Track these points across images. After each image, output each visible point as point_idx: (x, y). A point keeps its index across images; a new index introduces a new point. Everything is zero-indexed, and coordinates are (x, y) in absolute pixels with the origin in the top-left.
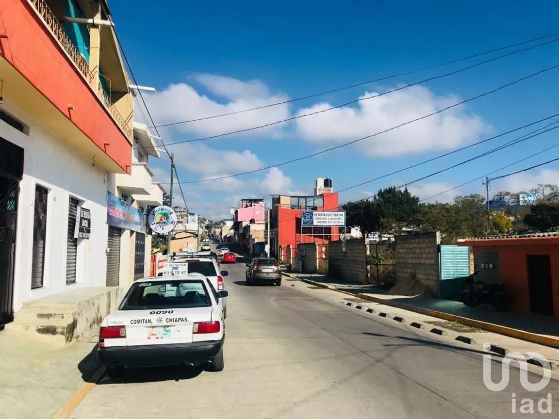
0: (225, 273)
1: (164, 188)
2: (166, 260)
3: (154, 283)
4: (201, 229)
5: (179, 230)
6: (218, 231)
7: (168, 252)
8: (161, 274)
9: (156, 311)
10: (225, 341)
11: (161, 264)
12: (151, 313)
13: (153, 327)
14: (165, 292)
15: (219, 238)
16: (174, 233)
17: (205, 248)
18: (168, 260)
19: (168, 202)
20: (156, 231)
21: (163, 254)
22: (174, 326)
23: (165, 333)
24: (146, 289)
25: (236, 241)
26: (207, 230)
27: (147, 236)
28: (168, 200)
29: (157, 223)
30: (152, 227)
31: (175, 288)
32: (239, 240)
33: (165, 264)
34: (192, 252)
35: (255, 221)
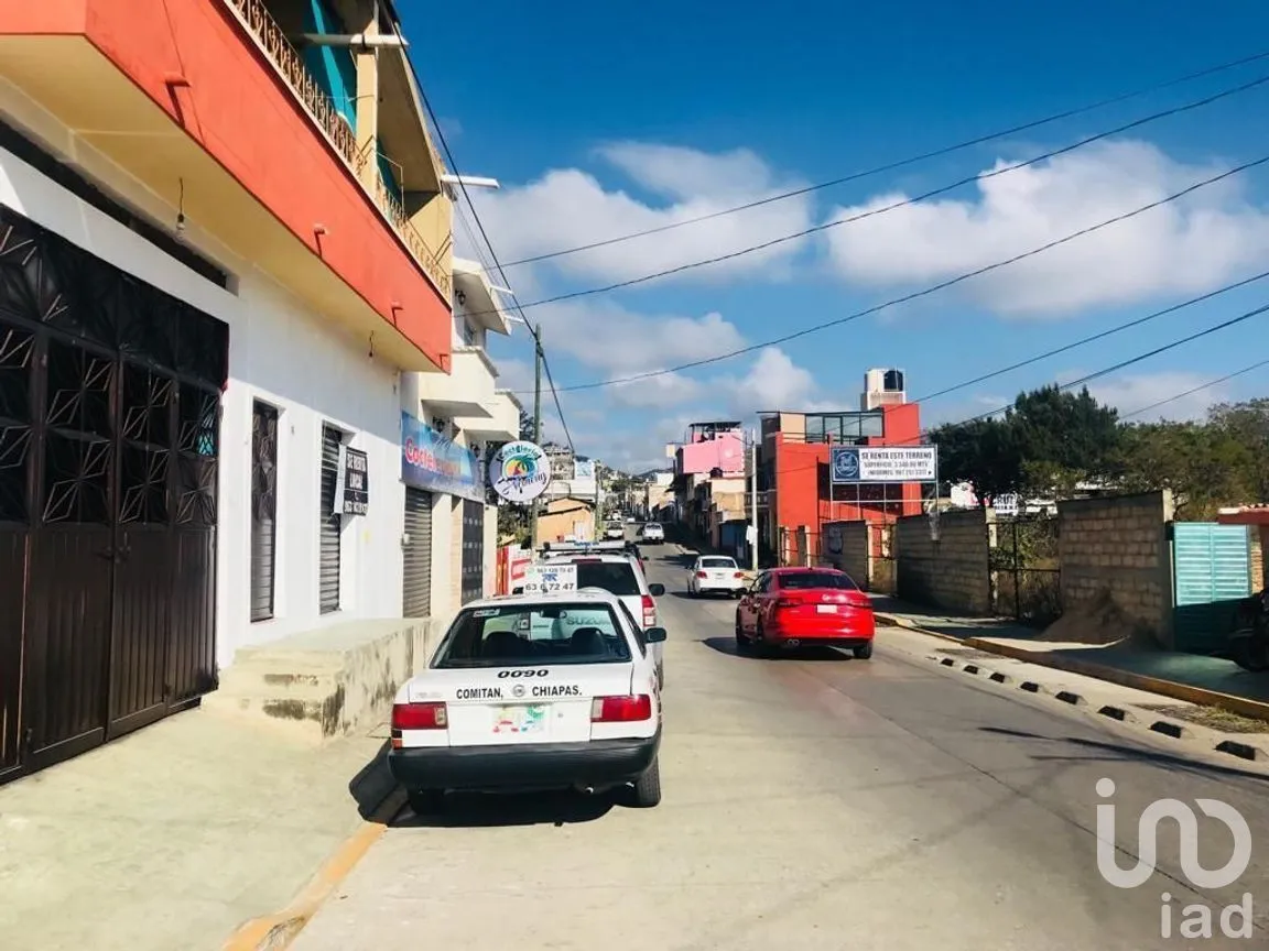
0: (657, 590)
1: (523, 403)
2: (529, 560)
3: (506, 610)
4: (603, 491)
5: (557, 495)
6: (639, 495)
7: (533, 543)
8: (519, 591)
9: (511, 670)
10: (663, 738)
11: (518, 569)
12: (500, 675)
13: (505, 706)
14: (529, 629)
15: (642, 512)
16: (545, 500)
17: (612, 533)
18: (533, 560)
19: (531, 432)
20: (506, 497)
21: (522, 548)
22: (550, 703)
23: (531, 718)
24: (487, 622)
25: (681, 517)
26: (615, 495)
27: (487, 509)
28: (531, 428)
29: (509, 479)
30: (498, 488)
31: (550, 621)
32: (687, 516)
33: (526, 567)
34: (584, 541)
35: (721, 471)
